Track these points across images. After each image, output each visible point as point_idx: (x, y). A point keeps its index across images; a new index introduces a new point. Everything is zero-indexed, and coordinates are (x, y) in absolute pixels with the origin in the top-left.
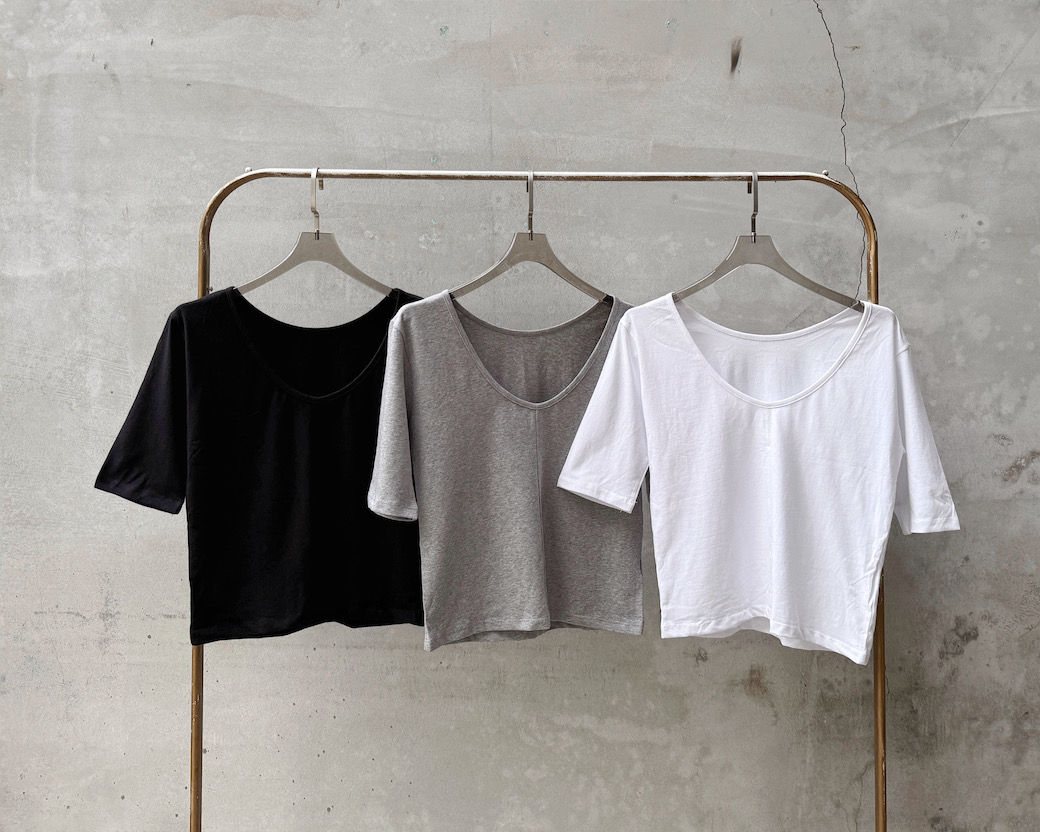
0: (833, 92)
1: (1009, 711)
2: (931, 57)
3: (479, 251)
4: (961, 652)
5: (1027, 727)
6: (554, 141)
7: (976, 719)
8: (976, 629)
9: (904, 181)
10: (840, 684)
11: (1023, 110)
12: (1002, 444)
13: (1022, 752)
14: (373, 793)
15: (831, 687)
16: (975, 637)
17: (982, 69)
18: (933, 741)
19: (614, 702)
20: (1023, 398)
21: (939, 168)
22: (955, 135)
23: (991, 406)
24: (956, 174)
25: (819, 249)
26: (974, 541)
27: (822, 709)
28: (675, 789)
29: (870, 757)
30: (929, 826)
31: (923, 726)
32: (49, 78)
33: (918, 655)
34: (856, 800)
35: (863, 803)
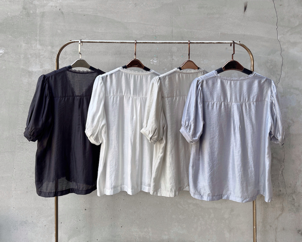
0: (274, 18)
3: (168, 64)
6: (191, 32)
9: (295, 44)
14: (134, 222)
18: (299, 208)
25: (269, 64)
28: (223, 221)
29: (280, 212)
30: (297, 233)
31: (296, 203)
32: (43, 12)
33: (295, 183)
34: (276, 225)
35: (278, 226)
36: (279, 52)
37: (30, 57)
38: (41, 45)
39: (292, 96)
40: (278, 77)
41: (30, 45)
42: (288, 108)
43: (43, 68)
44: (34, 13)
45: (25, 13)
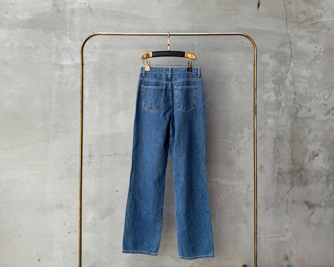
0: (284, 14)
1: (325, 174)
2: (309, 5)
4: (314, 160)
5: (330, 178)
6: (210, 27)
7: (317, 176)
8: (318, 154)
9: (302, 38)
10: (283, 168)
11: (332, 19)
12: (325, 106)
13: (328, 184)
15: (281, 169)
16: (318, 155)
17: (322, 8)
18: (306, 182)
19: (225, 175)
20: (331, 94)
21: (310, 34)
22: (315, 25)
23: (322, 96)
24: (315, 36)
25: (280, 56)
26: (318, 131)
27: (279, 175)
28: (241, 196)
29: (290, 187)
30: (305, 204)
31: (304, 179)
32: (73, 9)
33: (303, 161)
34: (287, 198)
35: (289, 199)
36: (288, 45)
37: (61, 51)
38: (71, 40)
39: (299, 84)
40: (288, 68)
41: (61, 40)
42: (296, 94)
43: (74, 62)
44: (64, 10)
45: (55, 10)
